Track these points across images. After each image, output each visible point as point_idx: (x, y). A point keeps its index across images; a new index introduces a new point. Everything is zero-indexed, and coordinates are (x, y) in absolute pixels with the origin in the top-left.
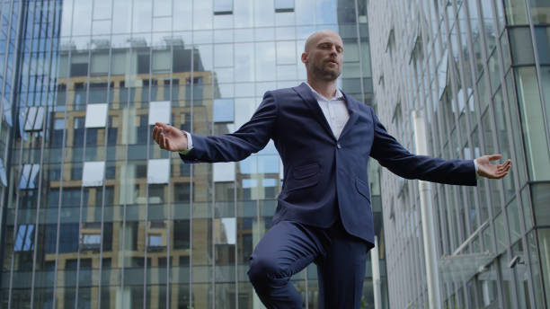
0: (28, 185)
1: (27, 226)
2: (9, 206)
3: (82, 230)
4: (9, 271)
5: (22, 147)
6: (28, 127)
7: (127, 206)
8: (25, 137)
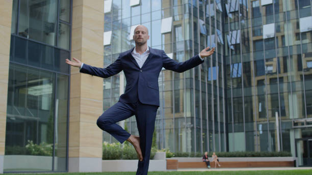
0: (236, 42)
1: (238, 63)
2: (226, 54)
3: (266, 63)
4: (230, 89)
5: (229, 22)
6: (232, 10)
7: (290, 46)
8: (230, 16)
